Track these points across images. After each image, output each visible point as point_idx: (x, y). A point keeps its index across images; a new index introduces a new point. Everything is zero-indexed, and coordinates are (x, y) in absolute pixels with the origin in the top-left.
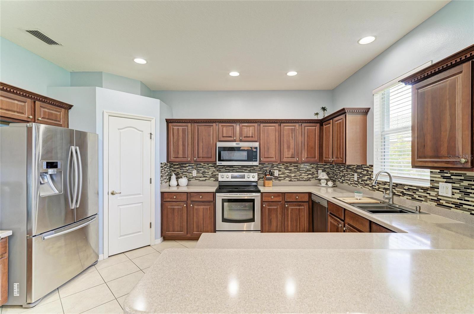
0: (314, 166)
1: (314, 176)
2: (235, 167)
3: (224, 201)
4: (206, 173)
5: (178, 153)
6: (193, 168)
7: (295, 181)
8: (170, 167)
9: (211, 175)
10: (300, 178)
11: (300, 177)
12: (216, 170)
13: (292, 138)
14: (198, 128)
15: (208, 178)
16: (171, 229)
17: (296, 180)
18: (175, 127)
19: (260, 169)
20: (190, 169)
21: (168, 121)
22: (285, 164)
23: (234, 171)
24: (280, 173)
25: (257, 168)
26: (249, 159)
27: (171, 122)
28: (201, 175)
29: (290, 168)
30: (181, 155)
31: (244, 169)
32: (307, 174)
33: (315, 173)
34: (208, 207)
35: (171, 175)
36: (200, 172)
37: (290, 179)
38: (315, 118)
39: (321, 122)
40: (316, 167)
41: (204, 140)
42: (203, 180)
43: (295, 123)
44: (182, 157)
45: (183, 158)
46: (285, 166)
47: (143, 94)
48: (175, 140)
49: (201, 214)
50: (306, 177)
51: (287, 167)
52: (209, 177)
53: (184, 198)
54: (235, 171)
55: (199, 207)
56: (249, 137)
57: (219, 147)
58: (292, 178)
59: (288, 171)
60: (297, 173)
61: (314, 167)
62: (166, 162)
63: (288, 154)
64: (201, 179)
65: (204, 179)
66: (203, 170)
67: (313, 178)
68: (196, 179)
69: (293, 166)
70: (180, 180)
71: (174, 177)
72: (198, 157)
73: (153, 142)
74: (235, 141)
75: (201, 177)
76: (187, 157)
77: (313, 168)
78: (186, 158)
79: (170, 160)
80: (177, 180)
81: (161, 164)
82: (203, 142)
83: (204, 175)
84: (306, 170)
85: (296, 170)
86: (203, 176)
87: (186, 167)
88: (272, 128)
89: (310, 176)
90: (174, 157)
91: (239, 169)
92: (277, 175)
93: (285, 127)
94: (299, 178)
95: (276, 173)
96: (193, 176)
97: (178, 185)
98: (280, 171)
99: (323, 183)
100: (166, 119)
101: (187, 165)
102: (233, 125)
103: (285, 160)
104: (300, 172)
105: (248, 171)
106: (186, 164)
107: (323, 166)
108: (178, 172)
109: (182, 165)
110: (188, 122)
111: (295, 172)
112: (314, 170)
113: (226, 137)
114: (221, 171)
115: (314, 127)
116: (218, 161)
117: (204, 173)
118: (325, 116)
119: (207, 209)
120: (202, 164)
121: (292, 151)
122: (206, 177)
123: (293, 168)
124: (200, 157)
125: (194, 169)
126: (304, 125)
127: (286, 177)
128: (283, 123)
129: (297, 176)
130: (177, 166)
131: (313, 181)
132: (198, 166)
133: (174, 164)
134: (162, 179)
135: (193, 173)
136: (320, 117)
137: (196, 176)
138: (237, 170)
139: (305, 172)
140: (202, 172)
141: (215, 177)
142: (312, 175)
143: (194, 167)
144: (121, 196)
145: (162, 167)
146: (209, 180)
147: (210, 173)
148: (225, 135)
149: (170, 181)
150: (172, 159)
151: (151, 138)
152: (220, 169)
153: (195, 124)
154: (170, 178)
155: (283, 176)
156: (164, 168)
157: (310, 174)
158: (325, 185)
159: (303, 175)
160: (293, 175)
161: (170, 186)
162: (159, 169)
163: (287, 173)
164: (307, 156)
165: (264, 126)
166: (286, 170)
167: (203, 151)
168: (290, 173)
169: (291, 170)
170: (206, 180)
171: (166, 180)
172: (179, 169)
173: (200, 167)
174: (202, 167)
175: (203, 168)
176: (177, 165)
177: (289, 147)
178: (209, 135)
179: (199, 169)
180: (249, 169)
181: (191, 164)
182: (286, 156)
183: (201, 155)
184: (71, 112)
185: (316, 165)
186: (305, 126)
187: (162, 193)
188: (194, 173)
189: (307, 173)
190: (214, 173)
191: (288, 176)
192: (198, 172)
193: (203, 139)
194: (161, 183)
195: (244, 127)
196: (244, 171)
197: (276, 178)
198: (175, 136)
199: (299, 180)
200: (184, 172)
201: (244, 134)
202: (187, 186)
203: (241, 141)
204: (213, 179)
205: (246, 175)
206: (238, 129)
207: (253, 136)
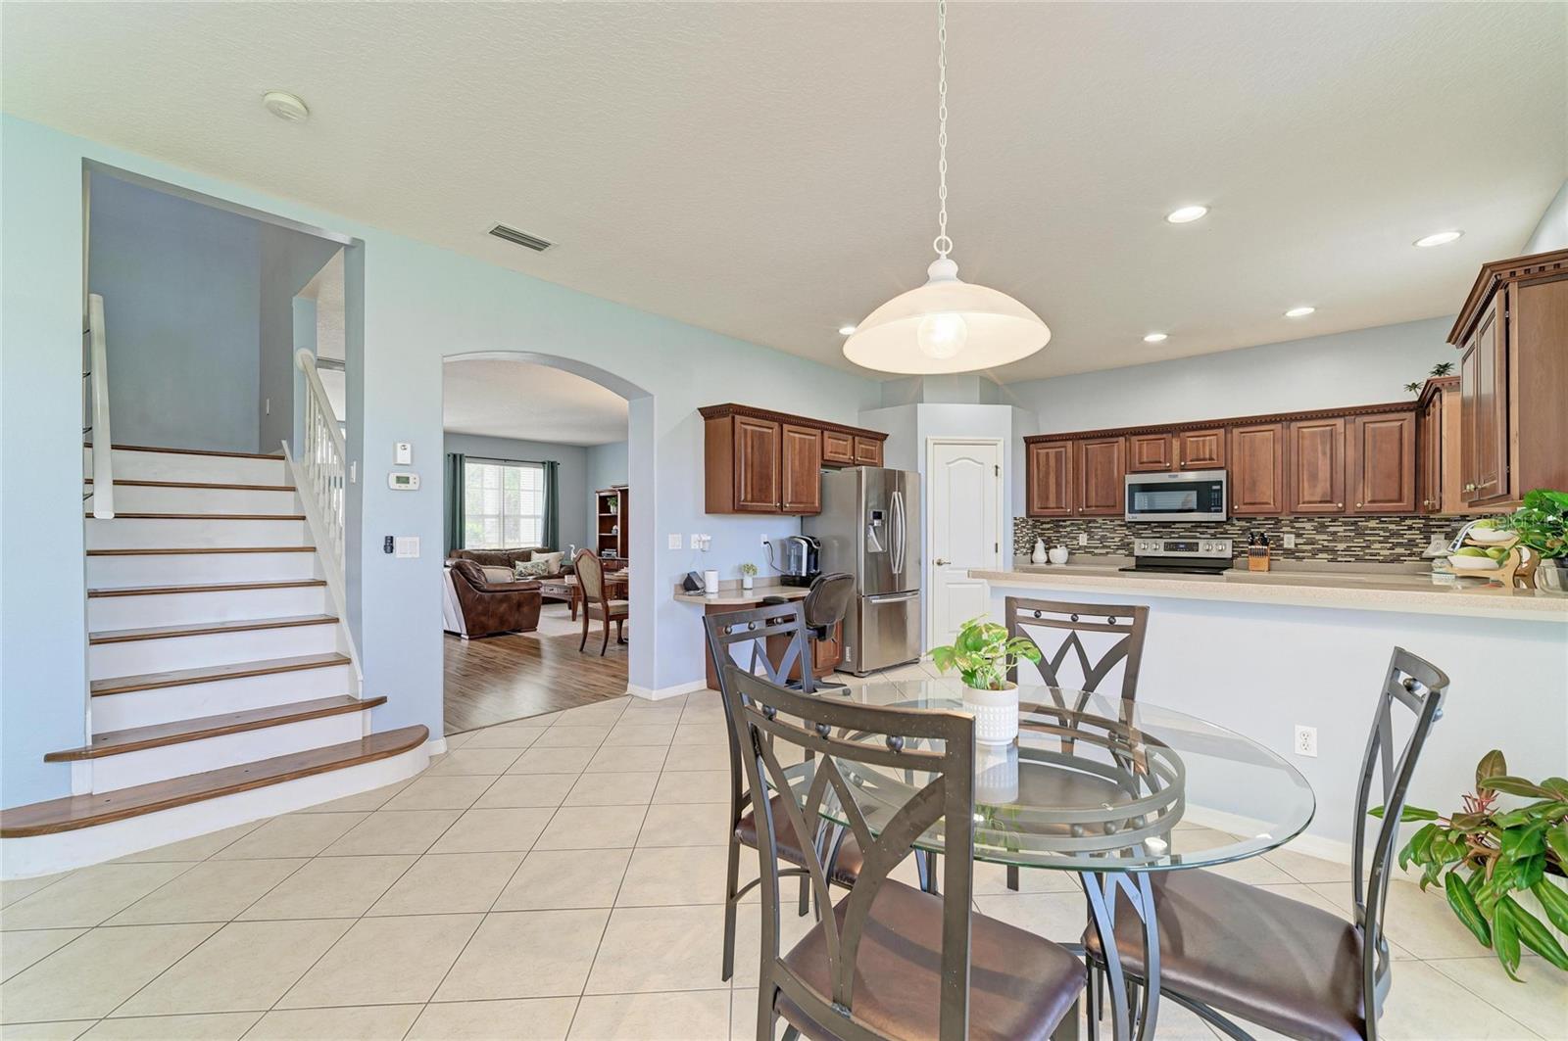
0: (1414, 523)
1: (1415, 550)
2: (1177, 525)
4: (1108, 540)
5: (1047, 498)
6: (1079, 529)
7: (1349, 561)
8: (1034, 526)
9: (1119, 544)
10: (1367, 554)
11: (1367, 551)
12: (1131, 533)
13: (1324, 454)
14: (1087, 449)
15: (1112, 550)
17: (1352, 559)
18: (1042, 451)
20: (1074, 532)
21: (1030, 441)
22: (1316, 520)
23: (1173, 536)
24: (1301, 541)
25: (1234, 530)
26: (1203, 507)
27: (1033, 443)
28: (1097, 543)
29: (1331, 529)
30: (1052, 503)
31: (1199, 530)
32: (1391, 545)
33: (1418, 541)
35: (1035, 542)
36: (1095, 537)
37: (1331, 557)
39: (1421, 408)
40: (1421, 525)
41: (1099, 472)
42: (1101, 554)
43: (1333, 417)
44: (1055, 507)
45: (1058, 508)
46: (1316, 524)
47: (985, 400)
48: (1041, 475)
50: (1387, 552)
51: (1321, 528)
52: (1116, 547)
54: (1177, 536)
56: (1204, 460)
57: (1130, 485)
58: (1339, 553)
59: (1325, 537)
60: (1356, 540)
61: (1414, 525)
62: (1024, 516)
63: (1312, 495)
64: (1096, 551)
65: (1104, 551)
66: (1101, 533)
67: (1410, 555)
68: (1086, 552)
69: (1340, 524)
70: (1052, 551)
71: (1040, 545)
72: (1087, 507)
73: (1001, 479)
74: (1168, 471)
75: (1097, 548)
76: (1064, 507)
77: (1410, 528)
79: (1032, 514)
80: (1047, 553)
81: (1015, 519)
82: (1096, 475)
83: (1105, 544)
84: (1388, 534)
85: (1353, 534)
86: (1102, 545)
87: (1065, 527)
88: (1264, 435)
89: (1400, 550)
90: (1040, 506)
91: (1186, 530)
92: (1292, 546)
93: (1304, 430)
94: (1361, 553)
95: (1289, 541)
96: (1080, 544)
97: (1048, 562)
98: (1298, 536)
99: (1439, 567)
100: (1024, 438)
101: (1068, 523)
102: (1164, 436)
103: (1312, 507)
104: (1367, 538)
105: (1209, 536)
106: (1064, 520)
107: (1448, 523)
108: (1049, 538)
109: (1057, 524)
110: (1067, 440)
111: (1348, 539)
112: (1414, 535)
113: (1148, 463)
114: (1141, 535)
115: (1399, 423)
116: (1129, 512)
117: (1103, 539)
120: (1100, 520)
121: (1322, 487)
122: (1109, 547)
123: (1341, 529)
124: (1091, 507)
125: (1083, 532)
126: (1360, 420)
127: (1321, 551)
128: (1296, 420)
129: (1353, 549)
130: (1048, 526)
131: (1410, 563)
132: (1089, 525)
133: (1040, 520)
134: (1016, 546)
135: (1080, 538)
136: (1416, 395)
137: (1086, 544)
138: (1181, 534)
139: (1382, 538)
140: (1099, 537)
141: (1127, 547)
142: (1408, 547)
143: (1081, 527)
144: (951, 569)
145: (1016, 525)
146: (1114, 553)
147: (1117, 540)
148: (1145, 460)
149: (1032, 553)
150: (1036, 509)
151: (997, 475)
152: (1141, 532)
153: (1081, 441)
154: (1033, 547)
155: (1309, 547)
156: (1020, 526)
157: (1400, 544)
159: (1377, 546)
160: (1341, 546)
162: (1011, 528)
163: (1321, 542)
164: (1373, 495)
165: (1242, 433)
166: (1318, 533)
167: (1097, 494)
168: (1334, 541)
169: (1335, 533)
170: (1108, 553)
171: (1025, 551)
172: (1052, 531)
173: (1096, 528)
174: (1100, 528)
175: (1101, 530)
176: (1048, 523)
177: (1314, 477)
178: (1111, 463)
179: (1092, 530)
180: (1212, 531)
181: (1074, 521)
182: (1306, 499)
183: (1093, 502)
184: (886, 443)
186: (1364, 423)
188: (1083, 540)
189: (1391, 541)
190: (1125, 540)
191: (1325, 549)
192: (1091, 538)
193: (1096, 470)
194: (1015, 554)
195: (1191, 438)
196: (1198, 535)
197: (1289, 553)
198: (1041, 467)
199: (1359, 559)
200: (1061, 537)
201: (1190, 453)
202: (1066, 563)
203: (1183, 469)
204: (1123, 551)
205: (1202, 544)
206: (1176, 444)
207: (1215, 457)
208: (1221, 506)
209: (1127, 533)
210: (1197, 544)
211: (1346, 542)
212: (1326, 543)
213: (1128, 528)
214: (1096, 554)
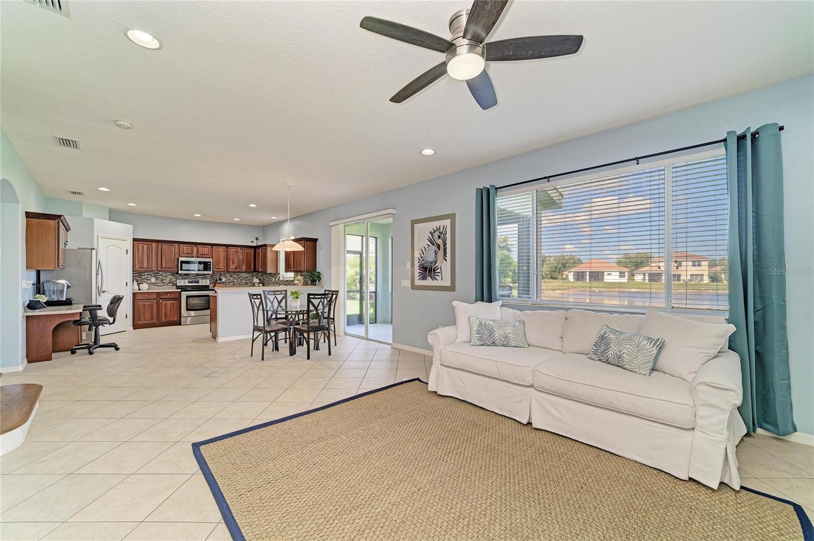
0: (250, 274)
2: (190, 275)
3: (188, 297)
4: (164, 280)
5: (143, 264)
6: (151, 276)
10: (241, 283)
12: (174, 278)
13: (236, 256)
14: (161, 247)
16: (142, 319)
17: (238, 284)
18: (140, 245)
19: (210, 277)
20: (149, 277)
21: (135, 240)
23: (189, 278)
25: (208, 276)
26: (205, 269)
27: (137, 241)
28: (159, 282)
30: (145, 265)
33: (251, 279)
34: (175, 302)
38: (251, 244)
39: (255, 248)
41: (167, 256)
43: (238, 247)
44: (146, 267)
45: (148, 268)
46: (230, 274)
48: (140, 254)
49: (169, 307)
50: (245, 282)
51: (231, 276)
52: (168, 282)
53: (154, 296)
55: (167, 302)
56: (205, 255)
57: (180, 261)
59: (232, 278)
60: (239, 279)
63: (233, 267)
64: (159, 284)
65: (162, 284)
68: (155, 285)
70: (140, 285)
71: (135, 283)
72: (161, 268)
74: (193, 257)
78: (150, 268)
79: (135, 270)
80: (139, 286)
85: (238, 277)
86: (161, 282)
88: (221, 249)
89: (248, 281)
90: (139, 267)
91: (194, 276)
92: (224, 281)
93: (231, 249)
95: (224, 279)
96: (152, 282)
97: (139, 289)
98: (226, 278)
100: (132, 238)
101: (146, 274)
102: (192, 245)
103: (231, 270)
104: (241, 278)
107: (256, 274)
110: (152, 242)
112: (250, 277)
115: (251, 251)
116: (181, 271)
117: (162, 280)
118: (258, 244)
119: (174, 303)
120: (161, 273)
121: (235, 265)
122: (164, 283)
123: (236, 276)
124: (163, 268)
125: (153, 277)
126: (243, 249)
128: (229, 246)
129: (238, 281)
131: (250, 284)
132: (156, 274)
136: (255, 244)
137: (154, 282)
138: (192, 278)
140: (160, 279)
141: (173, 282)
144: (108, 294)
146: (167, 285)
147: (168, 280)
148: (185, 253)
150: (137, 268)
151: (127, 254)
152: (177, 277)
153: (159, 243)
155: (228, 281)
159: (243, 280)
160: (235, 281)
164: (246, 268)
165: (215, 248)
167: (166, 263)
168: (234, 279)
169: (234, 277)
170: (163, 286)
173: (158, 276)
175: (161, 276)
177: (233, 262)
178: (171, 252)
180: (202, 277)
181: (149, 273)
182: (231, 268)
183: (164, 266)
185: (252, 274)
187: (134, 294)
188: (153, 280)
190: (171, 280)
191: (232, 282)
192: (157, 279)
193: (166, 254)
195: (200, 248)
197: (223, 283)
198: (140, 251)
201: (200, 252)
202: (148, 290)
203: (198, 257)
204: (170, 284)
205: (200, 281)
206: (195, 249)
207: (208, 254)
211: (237, 279)
212: (232, 280)
213: (173, 276)
214: (159, 286)
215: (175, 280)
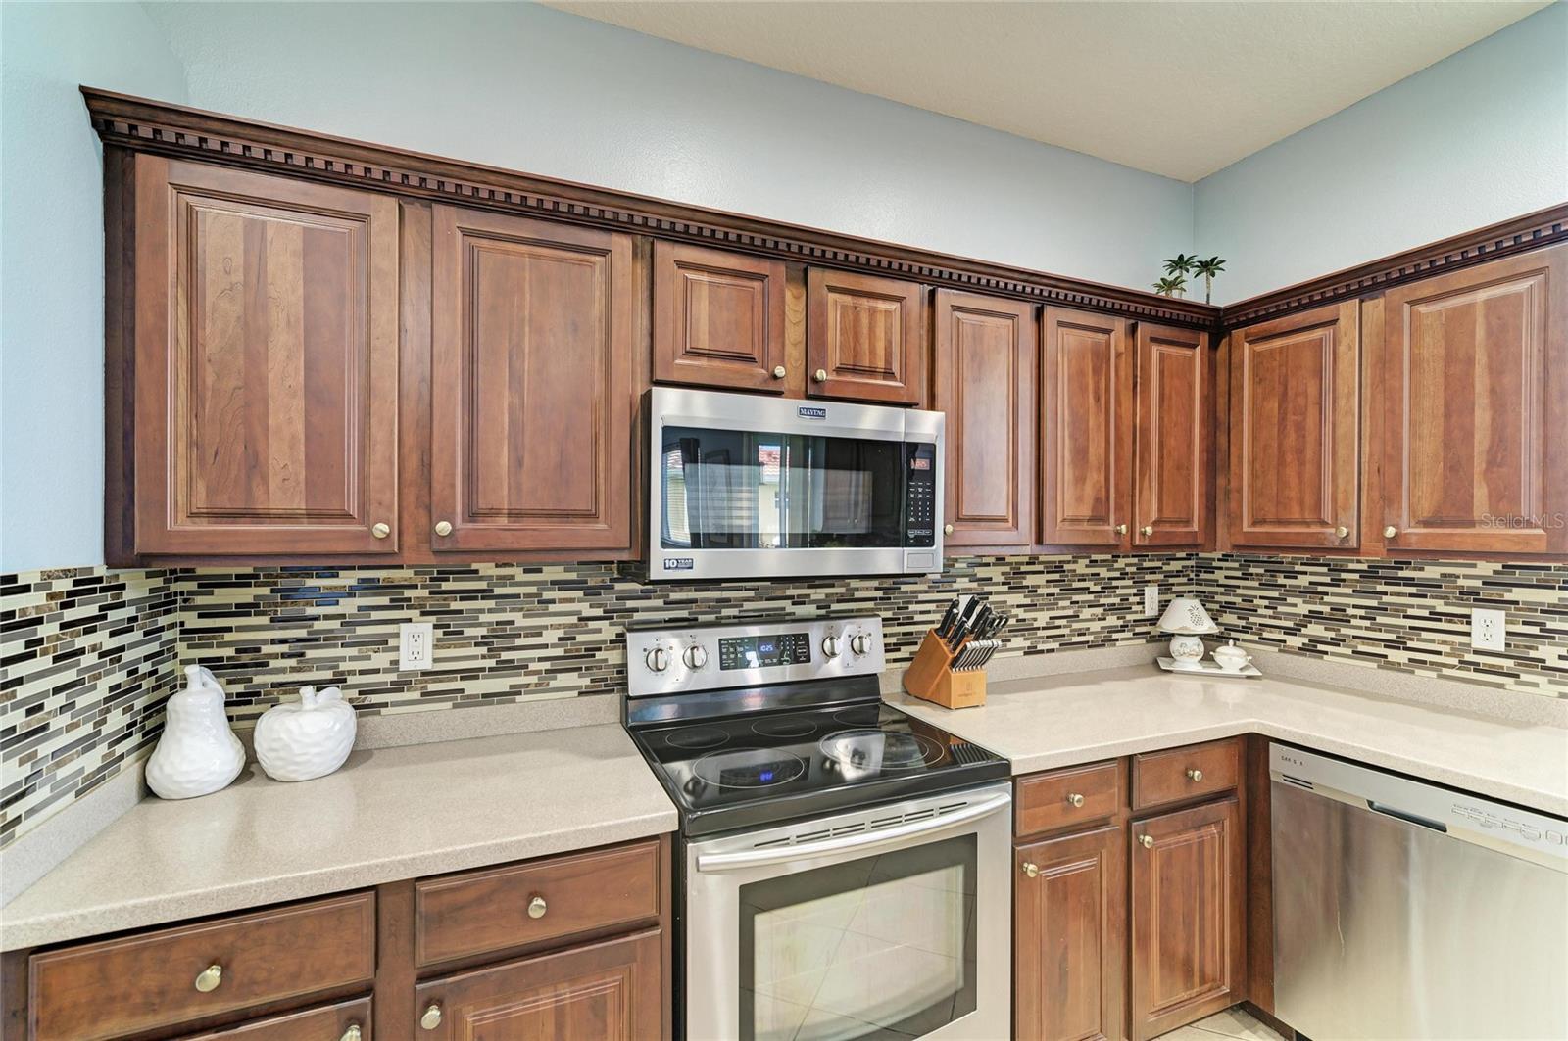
0: (1127, 565)
1: (1128, 617)
3: (753, 899)
4: (519, 642)
5: (254, 465)
6: (397, 604)
7: (1053, 651)
8: (164, 603)
9: (560, 652)
10: (1072, 632)
11: (1076, 625)
12: (599, 612)
15: (534, 679)
17: (1056, 646)
19: (879, 594)
20: (376, 615)
23: (725, 612)
25: (867, 589)
27: (157, 148)
28: (474, 656)
29: (1029, 581)
30: (283, 492)
31: (790, 592)
32: (1101, 610)
33: (1131, 600)
34: (610, 984)
35: (166, 688)
36: (468, 632)
37: (1028, 644)
39: (1216, 327)
40: (1134, 569)
41: (527, 366)
42: (488, 697)
43: (1111, 312)
44: (299, 504)
45: (313, 516)
46: (1007, 569)
50: (1096, 626)
52: (547, 665)
54: (734, 612)
55: (518, 1008)
56: (872, 372)
57: (666, 430)
58: (1039, 633)
60: (1062, 604)
61: (1128, 569)
63: (1079, 499)
64: (472, 687)
65: (501, 684)
66: (489, 615)
67: (1123, 629)
68: (429, 696)
69: (1040, 568)
71: (199, 698)
72: (472, 515)
75: (471, 674)
76: (354, 511)
77: (1124, 575)
78: (346, 517)
79: (146, 543)
82: (515, 380)
83: (505, 656)
84: (1098, 588)
85: (1056, 590)
86: (492, 663)
87: (332, 597)
90: (200, 502)
93: (1064, 331)
94: (1066, 631)
96: (402, 667)
97: (250, 769)
99: (1187, 654)
100: (89, 95)
101: (348, 579)
102: (765, 268)
103: (1063, 534)
104: (1075, 598)
105: (819, 611)
106: (333, 571)
107: (1159, 564)
108: (247, 650)
109: (289, 578)
111: (1052, 601)
112: (1126, 588)
113: (711, 355)
114: (637, 616)
117: (499, 637)
119: (596, 1004)
120: (487, 569)
121: (1093, 481)
122: (521, 667)
123: (1040, 579)
124: (493, 513)
125: (415, 614)
127: (1014, 632)
128: (1056, 302)
129: (1058, 623)
130: (245, 595)
132: (445, 586)
133: (200, 571)
135: (404, 642)
137: (428, 666)
138: (747, 606)
139: (1091, 597)
140: (483, 631)
141: (588, 662)
143: (408, 593)
146: (541, 687)
147: (550, 637)
148: (704, 342)
149: (153, 736)
150: (177, 525)
152: (630, 604)
153: (440, 210)
154: (158, 707)
156: (46, 630)
157: (1112, 608)
158: (1199, 668)
159: (1086, 613)
160: (1042, 618)
161: (148, 794)
163: (1015, 611)
164: (1160, 510)
165: (955, 308)
167: (518, 463)
168: (1032, 607)
170: (515, 692)
171: (97, 756)
172: (265, 620)
173: (468, 595)
174: (486, 594)
175: (491, 604)
176: (243, 581)
179: (455, 606)
181: (382, 574)
183: (498, 493)
185: (1135, 560)
186: (1148, 339)
188: (415, 645)
189: (1102, 601)
190: (580, 638)
192: (449, 634)
193: (516, 354)
195: (835, 296)
196: (787, 605)
199: (1067, 645)
200: (312, 640)
201: (835, 341)
203: (813, 390)
204: (572, 679)
205: (816, 633)
206: (795, 305)
207: (896, 368)
208: (931, 526)
209: (587, 612)
210: (806, 636)
211: (1051, 607)
212: (1021, 613)
213: (592, 592)
214: (467, 702)
215: (608, 631)
